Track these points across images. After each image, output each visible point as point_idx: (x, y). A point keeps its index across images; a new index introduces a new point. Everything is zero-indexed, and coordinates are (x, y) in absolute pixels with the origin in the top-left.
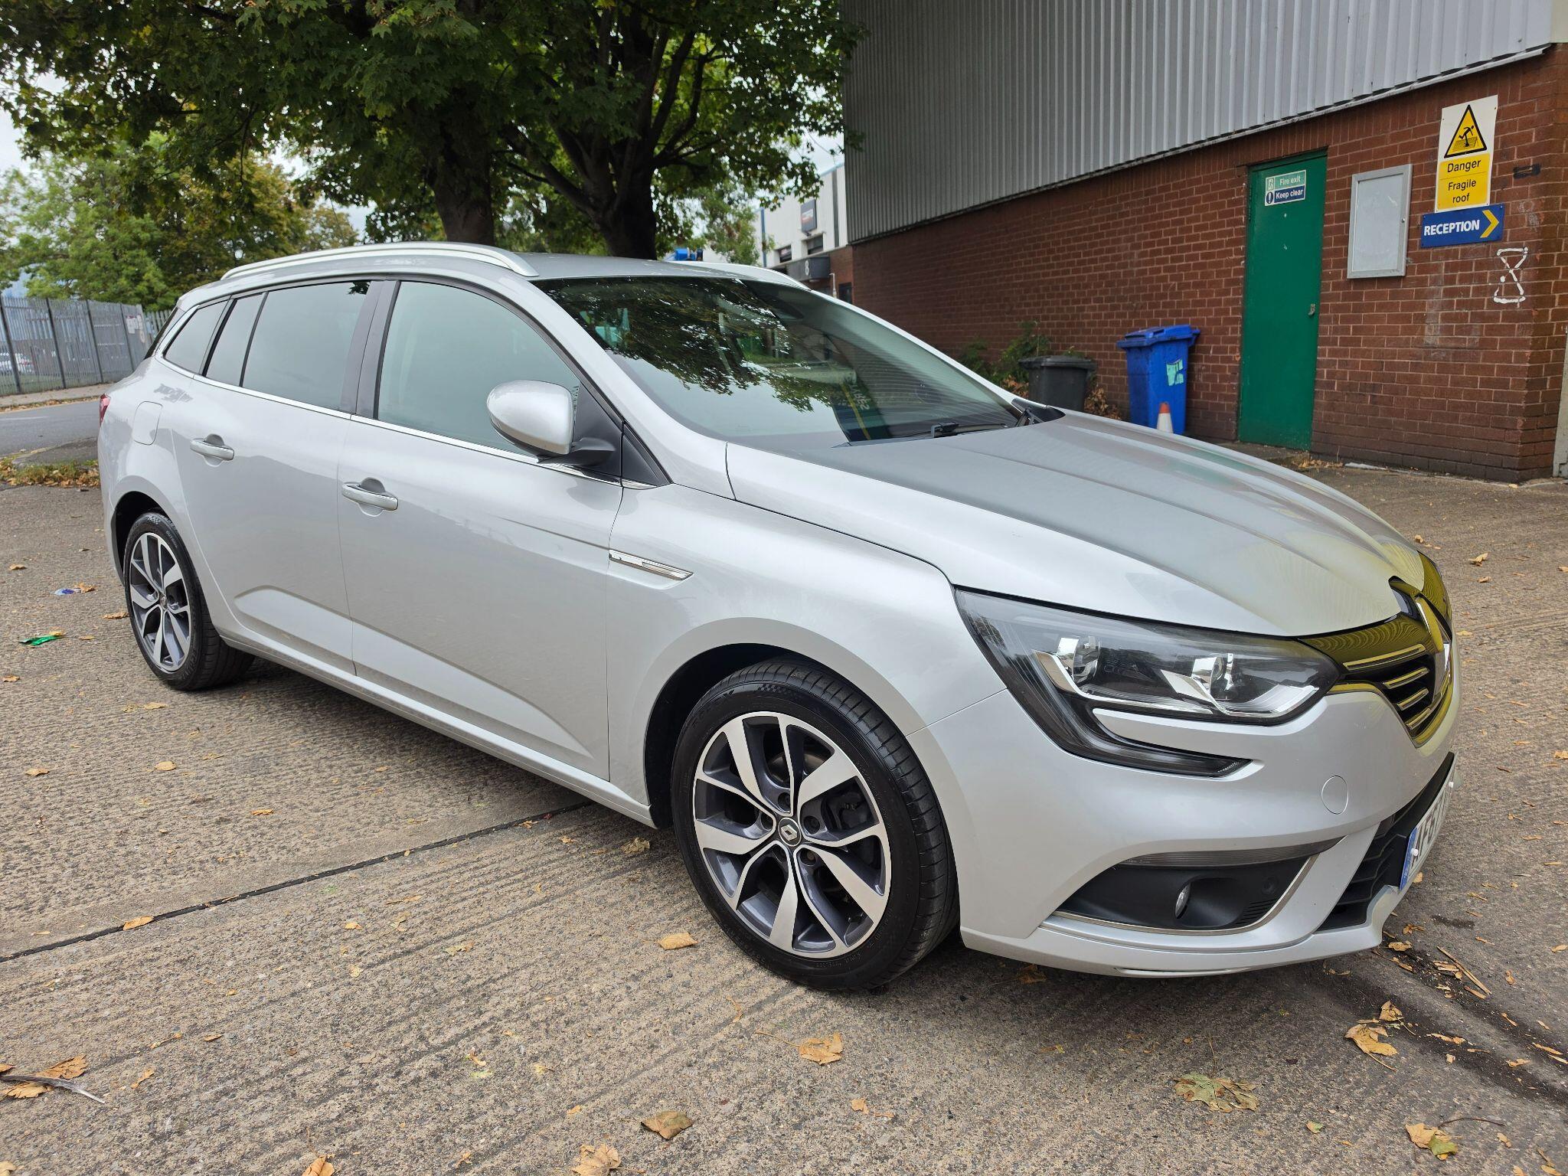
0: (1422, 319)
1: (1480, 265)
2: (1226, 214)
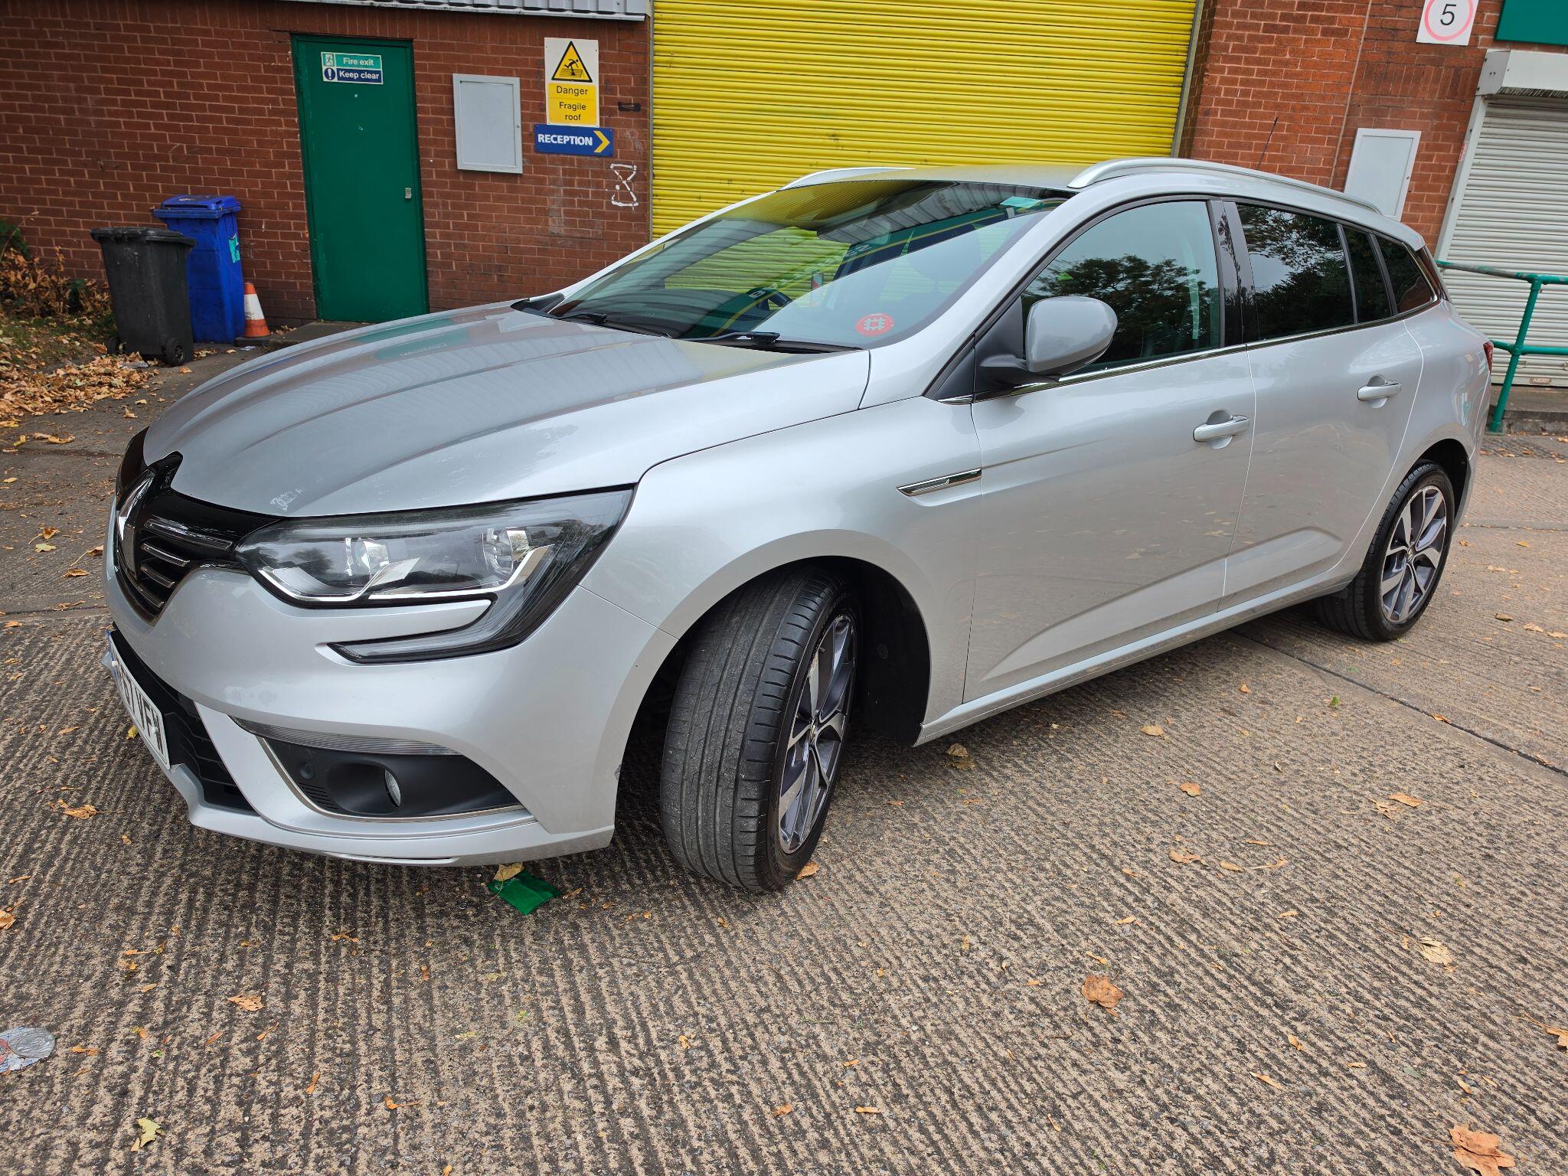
0: (546, 212)
1: (595, 174)
2: (265, 80)
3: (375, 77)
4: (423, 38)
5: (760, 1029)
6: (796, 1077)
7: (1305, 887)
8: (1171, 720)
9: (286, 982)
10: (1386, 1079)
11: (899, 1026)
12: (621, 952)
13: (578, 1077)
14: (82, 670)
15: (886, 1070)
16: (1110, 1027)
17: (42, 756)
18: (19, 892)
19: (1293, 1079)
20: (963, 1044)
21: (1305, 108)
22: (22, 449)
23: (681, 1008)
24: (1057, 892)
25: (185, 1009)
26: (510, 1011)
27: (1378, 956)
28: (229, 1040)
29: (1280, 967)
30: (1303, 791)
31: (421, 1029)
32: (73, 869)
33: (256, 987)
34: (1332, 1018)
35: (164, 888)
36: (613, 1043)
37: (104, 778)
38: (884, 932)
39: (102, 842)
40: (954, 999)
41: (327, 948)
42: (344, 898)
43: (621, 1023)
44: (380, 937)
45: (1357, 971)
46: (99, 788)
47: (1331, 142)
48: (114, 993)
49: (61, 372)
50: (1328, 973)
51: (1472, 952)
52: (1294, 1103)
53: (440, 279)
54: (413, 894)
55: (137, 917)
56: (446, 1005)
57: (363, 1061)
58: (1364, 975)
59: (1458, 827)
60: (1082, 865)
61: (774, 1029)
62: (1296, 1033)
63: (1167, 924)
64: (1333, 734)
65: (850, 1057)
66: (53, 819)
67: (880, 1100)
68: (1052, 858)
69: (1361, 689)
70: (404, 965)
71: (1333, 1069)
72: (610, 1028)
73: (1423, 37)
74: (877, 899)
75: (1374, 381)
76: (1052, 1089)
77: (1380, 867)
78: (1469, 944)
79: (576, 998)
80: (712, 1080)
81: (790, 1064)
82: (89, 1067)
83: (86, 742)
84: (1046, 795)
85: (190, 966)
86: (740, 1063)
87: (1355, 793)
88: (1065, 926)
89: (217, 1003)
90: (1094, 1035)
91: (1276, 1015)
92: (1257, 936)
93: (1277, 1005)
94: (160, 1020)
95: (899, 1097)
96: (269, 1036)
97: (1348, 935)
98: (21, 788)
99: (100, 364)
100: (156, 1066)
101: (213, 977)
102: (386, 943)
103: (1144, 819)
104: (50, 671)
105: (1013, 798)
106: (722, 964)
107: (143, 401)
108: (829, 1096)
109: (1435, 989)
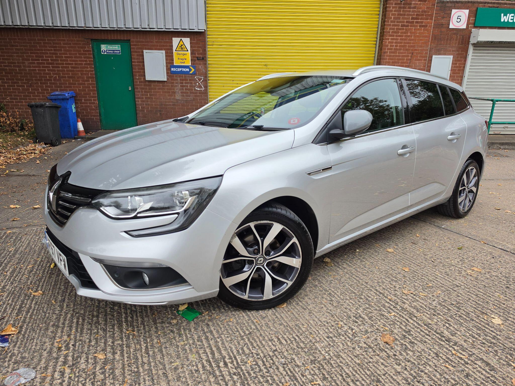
0: (174, 92)
1: (190, 80)
2: (83, 54)
3: (118, 52)
4: (134, 40)
5: (275, 357)
6: (289, 373)
7: (449, 300)
8: (396, 247)
9: (113, 348)
10: (488, 364)
11: (322, 354)
12: (224, 333)
13: (215, 377)
14: (33, 246)
15: (319, 369)
16: (392, 350)
17: (23, 275)
18: (19, 322)
19: (456, 366)
20: (344, 359)
21: (416, 50)
22: (7, 175)
23: (247, 351)
24: (367, 306)
25: (79, 359)
26: (190, 355)
27: (477, 322)
28: (95, 369)
29: (445, 327)
30: (442, 268)
31: (160, 362)
32: (36, 313)
33: (103, 350)
34: (466, 344)
35: (68, 318)
36: (226, 364)
37: (44, 282)
38: (311, 322)
39: (45, 303)
40: (339, 344)
41: (125, 336)
42: (129, 319)
43: (227, 357)
44: (143, 331)
45: (471, 328)
46: (43, 285)
47: (424, 60)
48: (55, 355)
49: (18, 150)
50: (462, 329)
51: (508, 320)
52: (458, 374)
53: (141, 115)
54: (152, 316)
55: (60, 328)
56: (167, 353)
57: (142, 374)
58: (474, 329)
59: (496, 278)
60: (374, 296)
61: (279, 357)
62: (455, 350)
63: (406, 315)
64: (449, 249)
65: (306, 365)
66: (28, 296)
67: (319, 380)
68: (364, 294)
69: (455, 234)
70: (152, 341)
71: (469, 362)
72: (224, 359)
73: (451, 26)
74: (307, 311)
75: (452, 134)
76: (376, 373)
77: (473, 292)
78: (507, 317)
79: (211, 349)
80: (261, 375)
81: (286, 369)
82: (48, 381)
83: (37, 270)
84: (359, 273)
85: (80, 344)
86: (270, 369)
87: (460, 268)
88: (372, 317)
89: (90, 356)
90: (387, 354)
91: (447, 344)
92: (436, 317)
93: (446, 340)
94: (71, 363)
95: (325, 379)
96: (109, 367)
97: (466, 316)
98: (17, 286)
99: (31, 146)
100: (71, 379)
101: (88, 348)
102: (145, 333)
103: (392, 280)
104: (23, 247)
105: (348, 275)
106: (259, 335)
107: (46, 158)
108: (301, 379)
109: (498, 333)
